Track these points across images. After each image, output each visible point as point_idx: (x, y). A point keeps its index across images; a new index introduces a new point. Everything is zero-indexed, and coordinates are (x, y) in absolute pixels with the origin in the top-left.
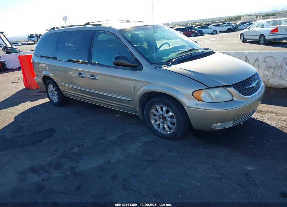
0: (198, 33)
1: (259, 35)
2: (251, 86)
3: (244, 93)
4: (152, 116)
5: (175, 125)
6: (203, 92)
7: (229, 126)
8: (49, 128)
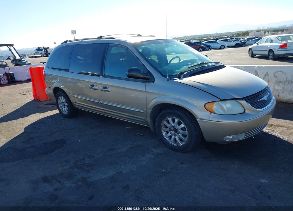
0: (206, 48)
1: (268, 51)
2: (262, 99)
3: (256, 106)
4: (163, 128)
5: (187, 138)
6: (215, 104)
7: (240, 139)
8: (60, 139)
